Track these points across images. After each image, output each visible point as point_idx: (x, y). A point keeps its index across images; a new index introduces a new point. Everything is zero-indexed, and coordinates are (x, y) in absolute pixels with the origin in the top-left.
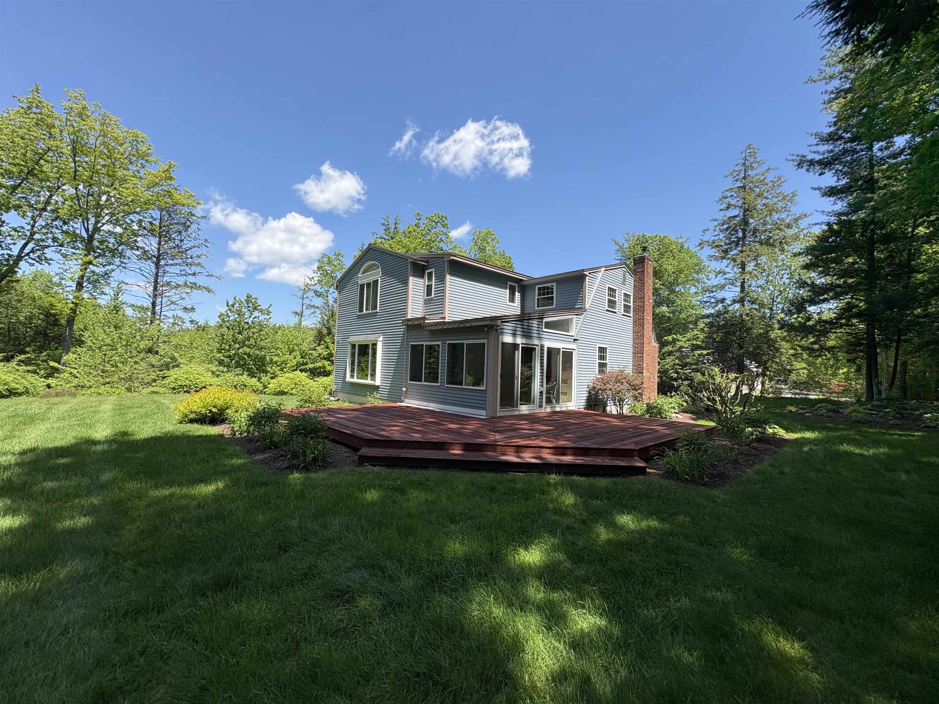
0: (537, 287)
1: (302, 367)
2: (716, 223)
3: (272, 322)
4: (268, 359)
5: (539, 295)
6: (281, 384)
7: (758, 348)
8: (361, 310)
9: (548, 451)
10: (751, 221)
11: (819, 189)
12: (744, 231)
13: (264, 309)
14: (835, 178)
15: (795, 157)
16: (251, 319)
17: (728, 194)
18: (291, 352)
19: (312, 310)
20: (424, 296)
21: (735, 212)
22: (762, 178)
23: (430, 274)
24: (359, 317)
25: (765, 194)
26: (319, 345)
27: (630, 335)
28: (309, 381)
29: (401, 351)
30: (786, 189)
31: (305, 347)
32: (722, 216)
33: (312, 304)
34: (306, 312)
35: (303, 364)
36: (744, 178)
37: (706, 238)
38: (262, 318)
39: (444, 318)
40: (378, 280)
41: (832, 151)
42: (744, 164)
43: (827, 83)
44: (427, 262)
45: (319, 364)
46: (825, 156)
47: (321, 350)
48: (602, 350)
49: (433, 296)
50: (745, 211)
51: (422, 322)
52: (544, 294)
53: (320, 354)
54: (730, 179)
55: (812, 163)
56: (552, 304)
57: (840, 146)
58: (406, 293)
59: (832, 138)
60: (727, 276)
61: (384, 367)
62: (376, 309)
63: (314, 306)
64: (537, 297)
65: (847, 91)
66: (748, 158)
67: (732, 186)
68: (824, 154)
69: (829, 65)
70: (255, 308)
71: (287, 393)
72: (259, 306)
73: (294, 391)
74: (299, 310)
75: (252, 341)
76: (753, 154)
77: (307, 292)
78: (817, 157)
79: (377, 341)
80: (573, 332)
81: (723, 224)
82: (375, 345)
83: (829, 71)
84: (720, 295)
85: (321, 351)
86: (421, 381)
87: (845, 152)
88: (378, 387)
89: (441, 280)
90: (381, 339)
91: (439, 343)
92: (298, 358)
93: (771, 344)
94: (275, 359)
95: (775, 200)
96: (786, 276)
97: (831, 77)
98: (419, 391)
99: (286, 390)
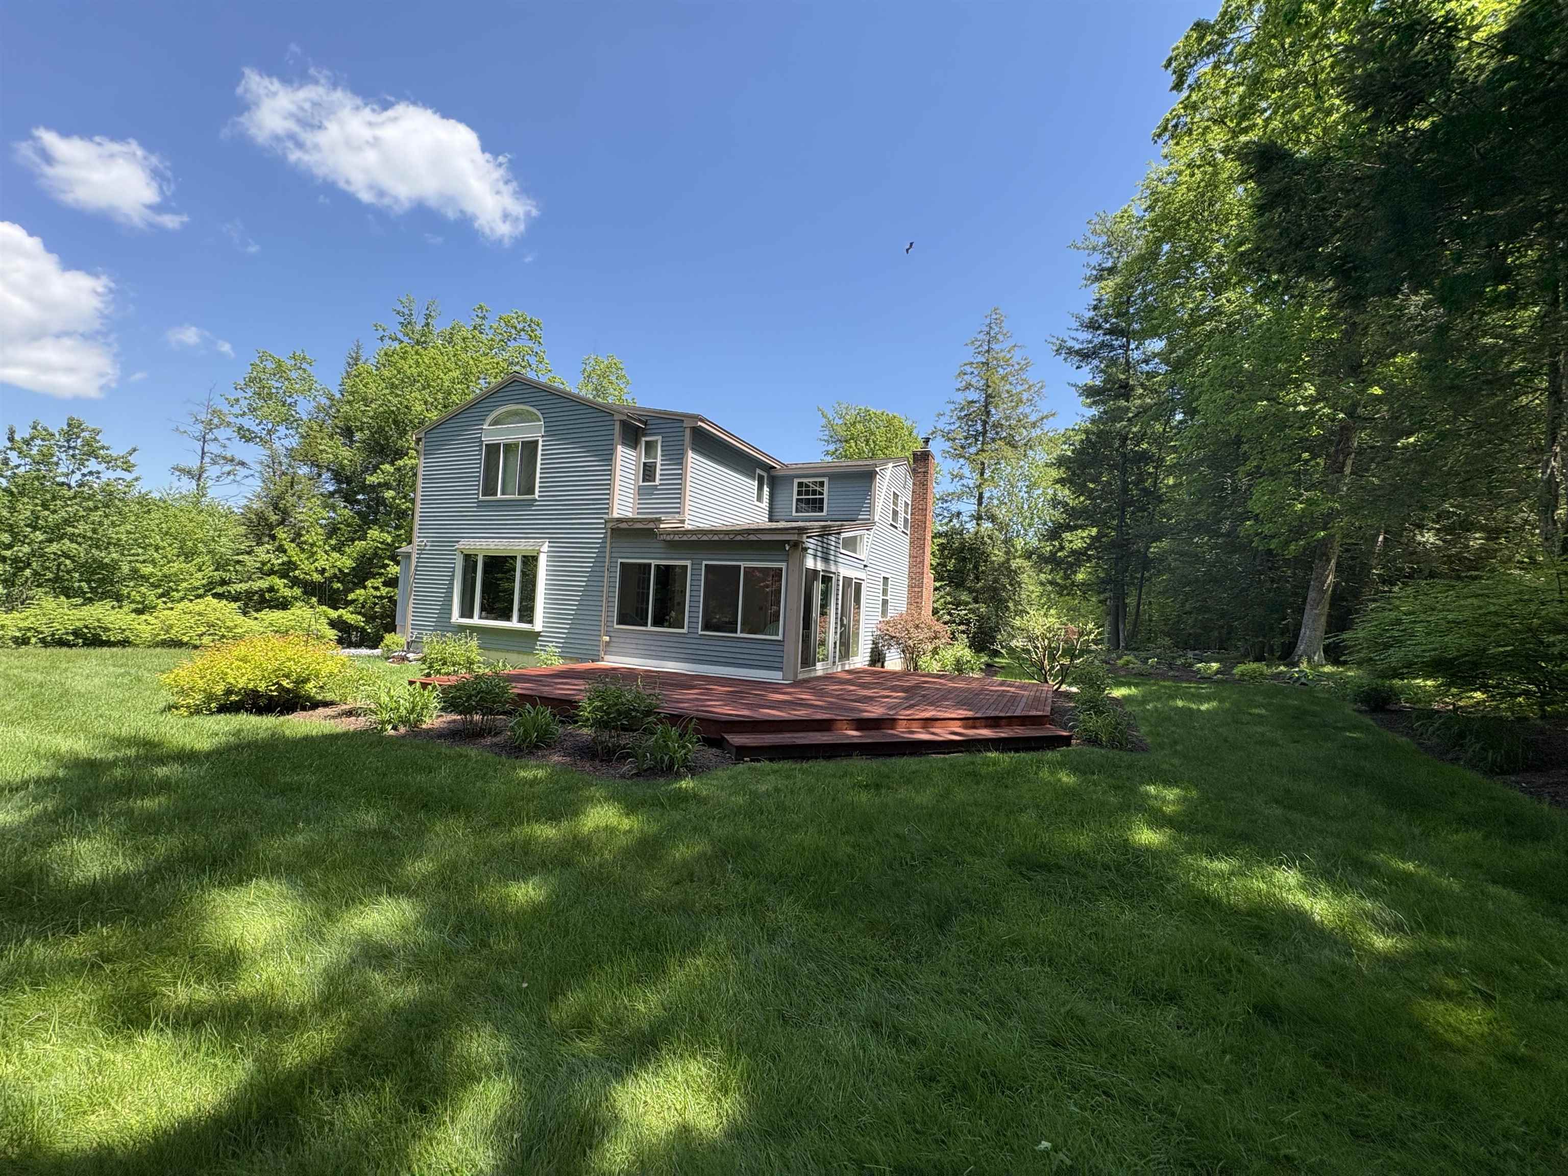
0: (796, 481)
1: (219, 590)
2: (952, 407)
3: (141, 487)
4: (126, 569)
5: (799, 493)
6: (171, 626)
7: (996, 581)
8: (489, 489)
9: (959, 723)
10: (993, 411)
11: (1075, 386)
12: (985, 423)
13: (115, 455)
14: (1091, 376)
15: (1054, 340)
16: (77, 476)
17: (968, 369)
18: (188, 555)
19: (227, 468)
20: (636, 480)
21: (973, 395)
22: (1009, 356)
23: (650, 446)
24: (481, 504)
25: (1011, 379)
26: (260, 543)
27: (906, 560)
28: (240, 619)
29: (595, 574)
30: (1031, 376)
31: (225, 547)
32: (961, 398)
33: (229, 455)
34: (213, 471)
35: (223, 582)
36: (988, 351)
37: (940, 426)
38: (108, 475)
39: (683, 522)
40: (537, 441)
41: (1090, 342)
42: (988, 333)
43: (1089, 255)
44: (645, 423)
45: (264, 584)
46: (1085, 345)
47: (264, 552)
48: (886, 579)
49: (657, 482)
50: (989, 396)
51: (651, 526)
52: (807, 493)
53: (264, 564)
54: (971, 349)
55: (1071, 351)
56: (821, 510)
57: (1099, 337)
58: (611, 473)
59: (1093, 326)
60: (965, 482)
61: (551, 600)
62: (533, 493)
63: (232, 460)
64: (795, 497)
65: (1112, 271)
66: (993, 326)
67: (972, 360)
68: (1082, 343)
69: (1094, 232)
70: (93, 454)
71: (186, 644)
72: (103, 448)
73: (206, 640)
74: (194, 463)
75: (82, 528)
76: (999, 322)
77: (217, 427)
78: (1077, 346)
79: (539, 552)
80: (863, 553)
81: (962, 409)
82: (531, 561)
83: (1094, 240)
84: (954, 507)
85: (265, 557)
86: (646, 625)
87: (1103, 345)
88: (538, 634)
89: (676, 458)
90: (545, 548)
91: (688, 563)
92: (209, 571)
93: (1012, 574)
94: (147, 569)
95: (1019, 388)
96: (1024, 489)
97: (1094, 249)
98: (641, 642)
99: (186, 639)
